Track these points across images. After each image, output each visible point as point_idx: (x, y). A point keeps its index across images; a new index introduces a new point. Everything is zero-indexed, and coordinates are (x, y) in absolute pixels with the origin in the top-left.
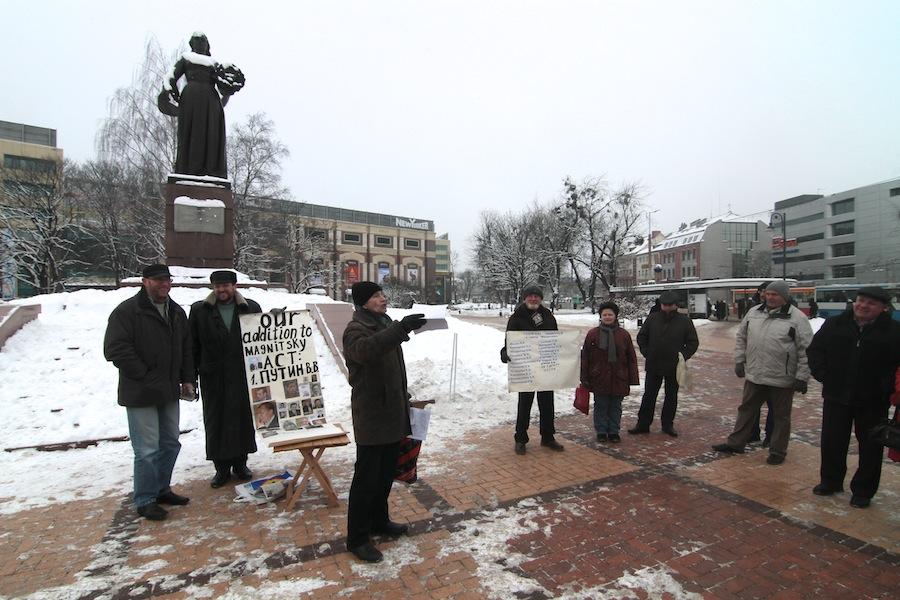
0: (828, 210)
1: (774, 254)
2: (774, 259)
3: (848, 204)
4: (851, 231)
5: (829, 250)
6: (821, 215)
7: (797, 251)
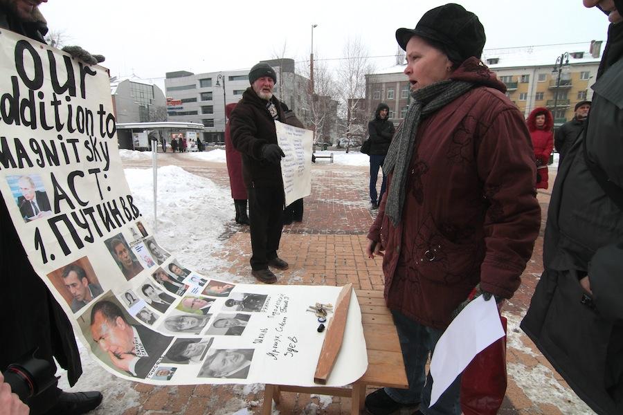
0: (198, 84)
1: (168, 109)
2: (168, 112)
3: (209, 81)
4: (211, 99)
5: (200, 110)
6: (194, 86)
7: (182, 108)
